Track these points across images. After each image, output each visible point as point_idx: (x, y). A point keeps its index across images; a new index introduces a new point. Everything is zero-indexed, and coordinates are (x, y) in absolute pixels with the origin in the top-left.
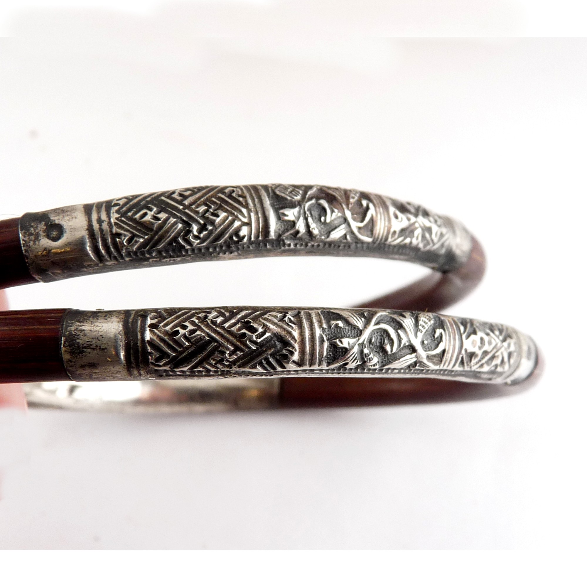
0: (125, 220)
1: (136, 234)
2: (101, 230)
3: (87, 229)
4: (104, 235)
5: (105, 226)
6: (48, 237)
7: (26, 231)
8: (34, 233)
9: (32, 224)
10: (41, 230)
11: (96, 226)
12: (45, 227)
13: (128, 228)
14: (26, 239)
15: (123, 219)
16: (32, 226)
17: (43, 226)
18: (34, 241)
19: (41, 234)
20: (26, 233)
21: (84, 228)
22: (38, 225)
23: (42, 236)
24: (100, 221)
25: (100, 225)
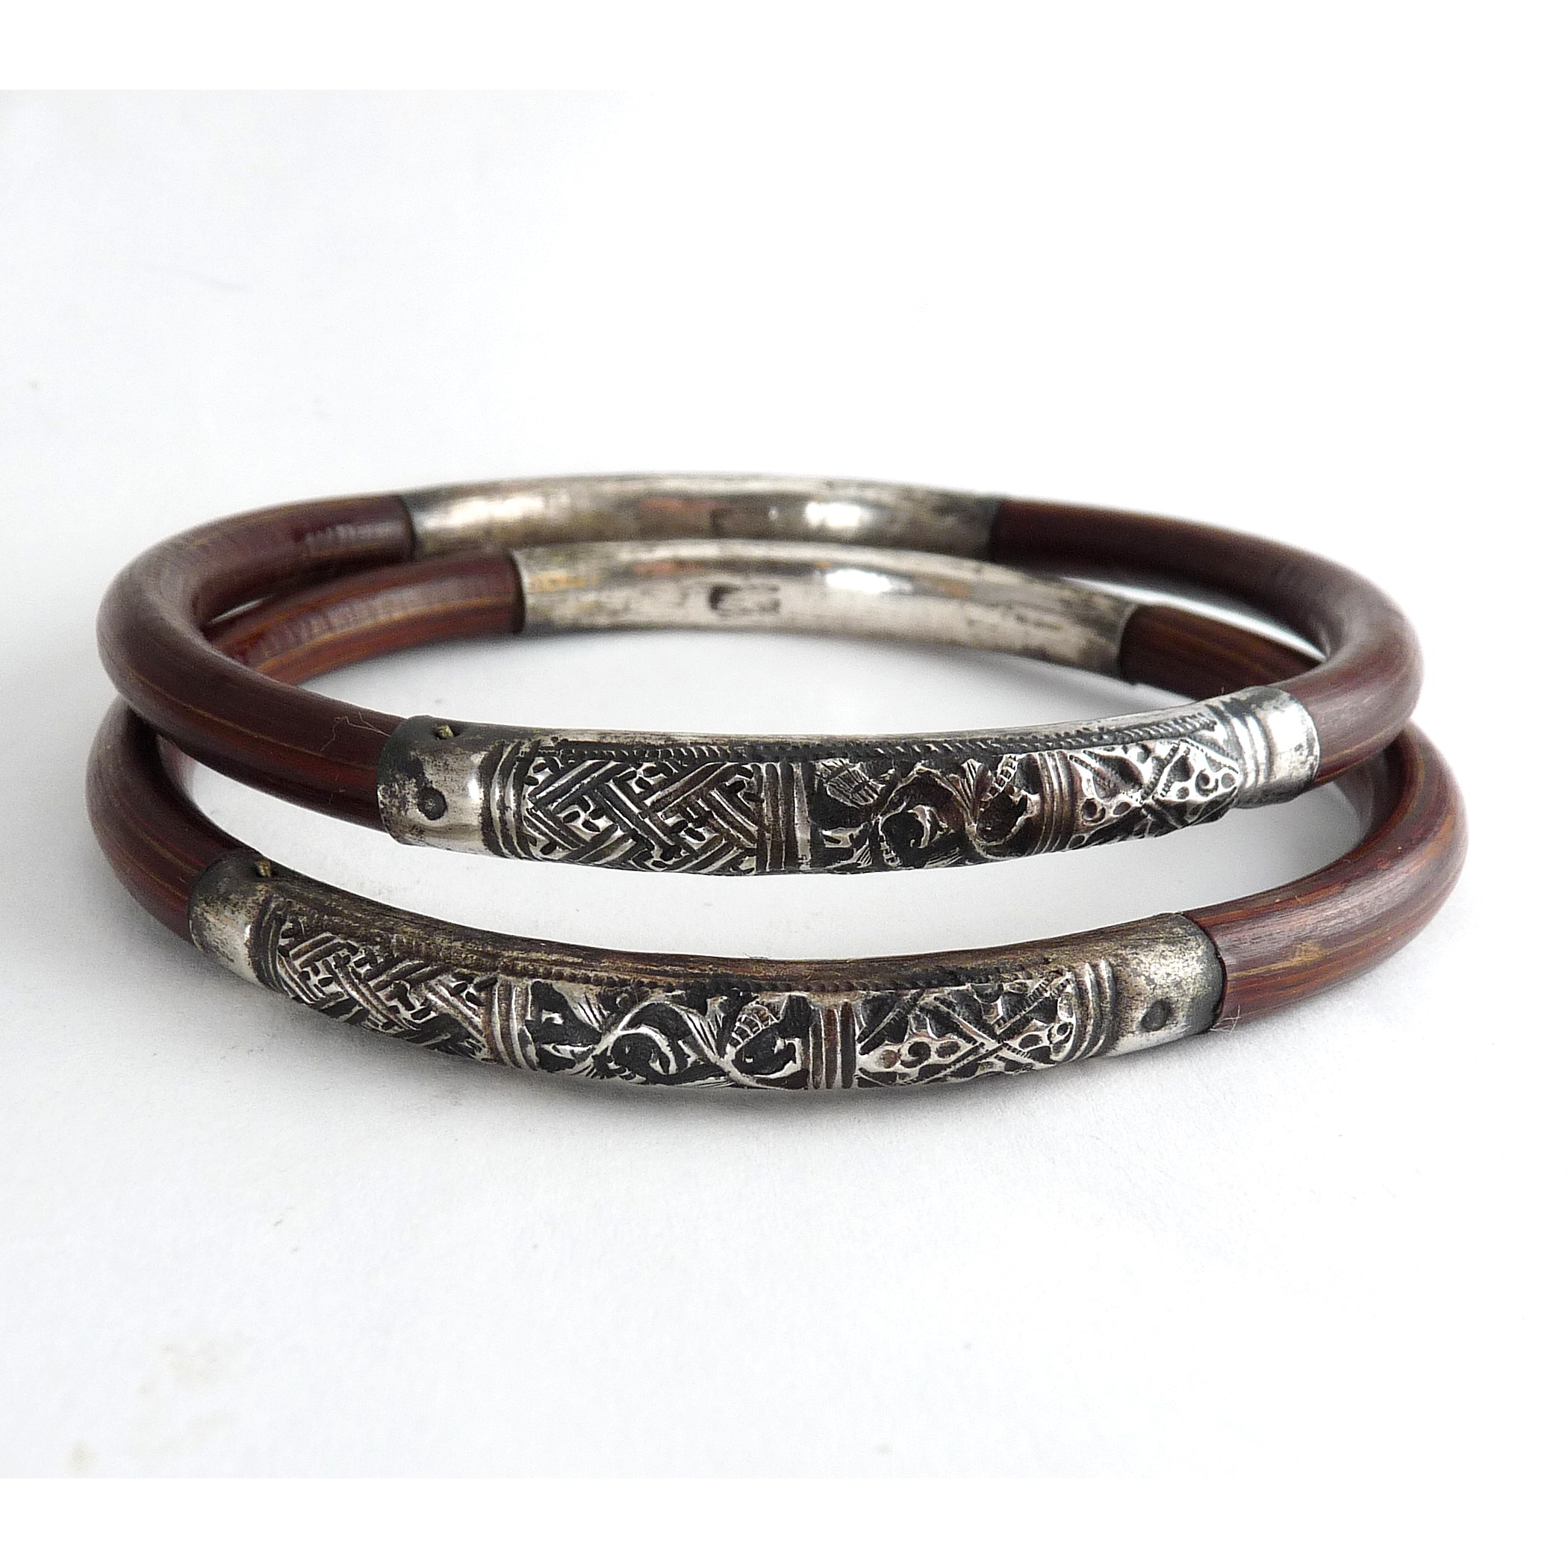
0: (541, 815)
1: (559, 842)
2: (503, 822)
3: (481, 815)
4: (508, 830)
5: (510, 815)
6: (421, 807)
7: (387, 788)
8: (399, 796)
9: (397, 776)
10: (408, 794)
11: (496, 813)
12: (416, 789)
13: (547, 831)
14: (386, 801)
15: (539, 813)
16: (397, 781)
17: (413, 785)
18: (399, 809)
19: (410, 800)
20: (387, 790)
21: (476, 811)
22: (406, 782)
23: (410, 804)
24: (503, 807)
25: (503, 813)
